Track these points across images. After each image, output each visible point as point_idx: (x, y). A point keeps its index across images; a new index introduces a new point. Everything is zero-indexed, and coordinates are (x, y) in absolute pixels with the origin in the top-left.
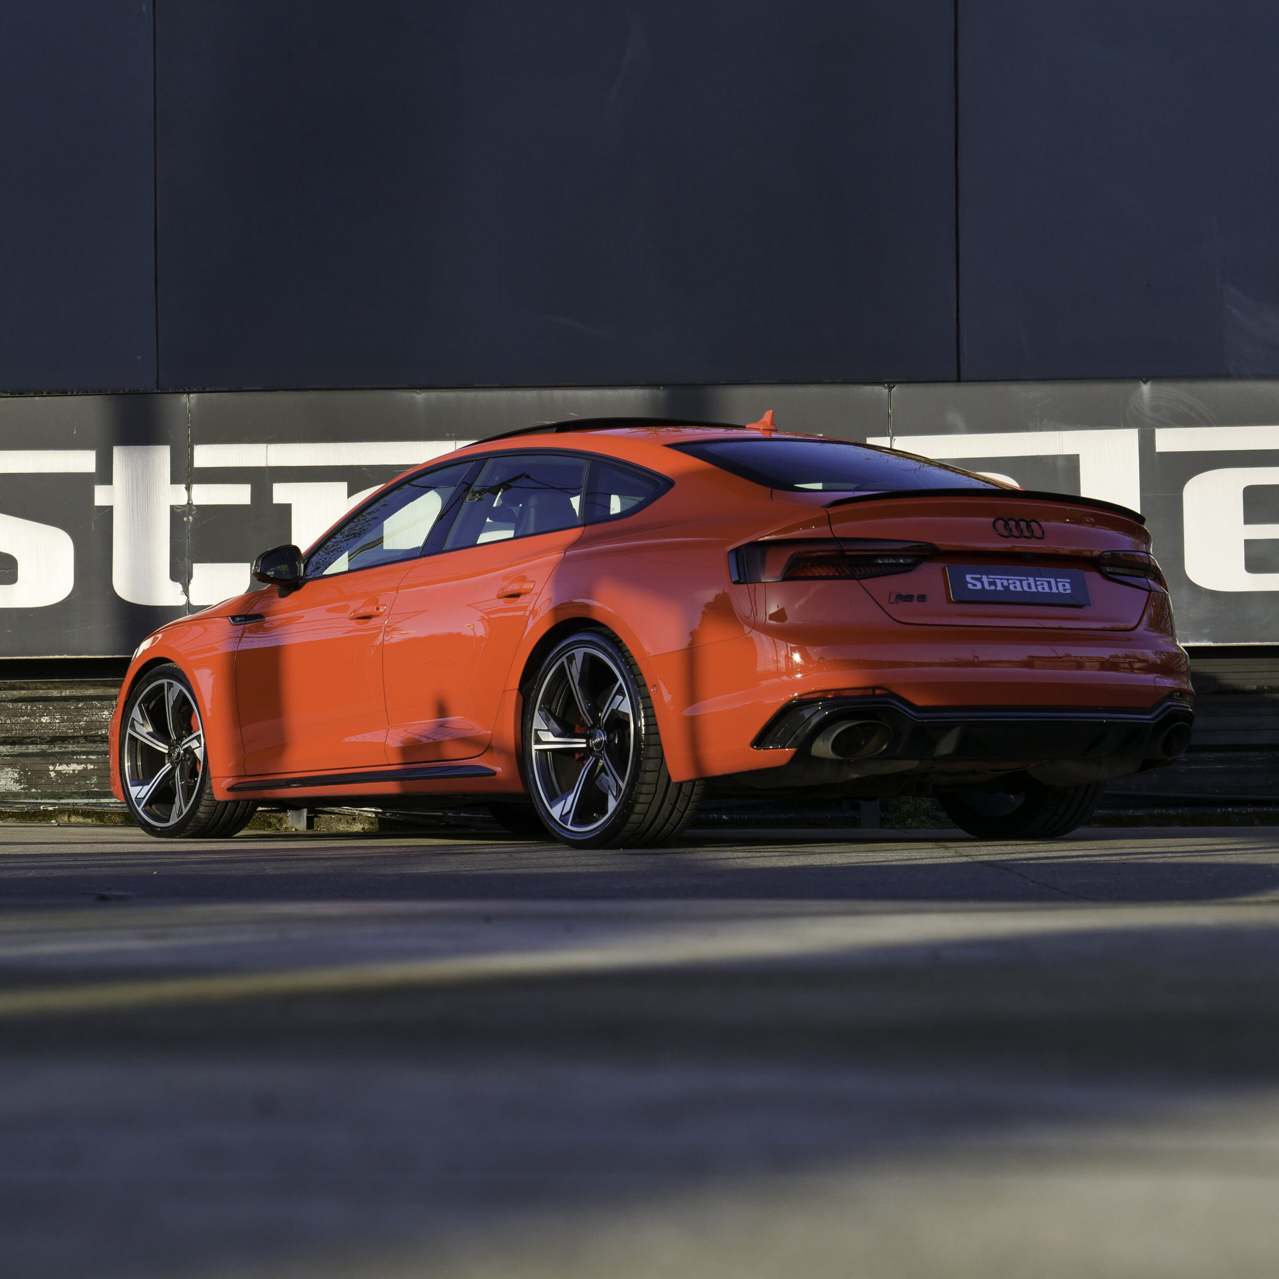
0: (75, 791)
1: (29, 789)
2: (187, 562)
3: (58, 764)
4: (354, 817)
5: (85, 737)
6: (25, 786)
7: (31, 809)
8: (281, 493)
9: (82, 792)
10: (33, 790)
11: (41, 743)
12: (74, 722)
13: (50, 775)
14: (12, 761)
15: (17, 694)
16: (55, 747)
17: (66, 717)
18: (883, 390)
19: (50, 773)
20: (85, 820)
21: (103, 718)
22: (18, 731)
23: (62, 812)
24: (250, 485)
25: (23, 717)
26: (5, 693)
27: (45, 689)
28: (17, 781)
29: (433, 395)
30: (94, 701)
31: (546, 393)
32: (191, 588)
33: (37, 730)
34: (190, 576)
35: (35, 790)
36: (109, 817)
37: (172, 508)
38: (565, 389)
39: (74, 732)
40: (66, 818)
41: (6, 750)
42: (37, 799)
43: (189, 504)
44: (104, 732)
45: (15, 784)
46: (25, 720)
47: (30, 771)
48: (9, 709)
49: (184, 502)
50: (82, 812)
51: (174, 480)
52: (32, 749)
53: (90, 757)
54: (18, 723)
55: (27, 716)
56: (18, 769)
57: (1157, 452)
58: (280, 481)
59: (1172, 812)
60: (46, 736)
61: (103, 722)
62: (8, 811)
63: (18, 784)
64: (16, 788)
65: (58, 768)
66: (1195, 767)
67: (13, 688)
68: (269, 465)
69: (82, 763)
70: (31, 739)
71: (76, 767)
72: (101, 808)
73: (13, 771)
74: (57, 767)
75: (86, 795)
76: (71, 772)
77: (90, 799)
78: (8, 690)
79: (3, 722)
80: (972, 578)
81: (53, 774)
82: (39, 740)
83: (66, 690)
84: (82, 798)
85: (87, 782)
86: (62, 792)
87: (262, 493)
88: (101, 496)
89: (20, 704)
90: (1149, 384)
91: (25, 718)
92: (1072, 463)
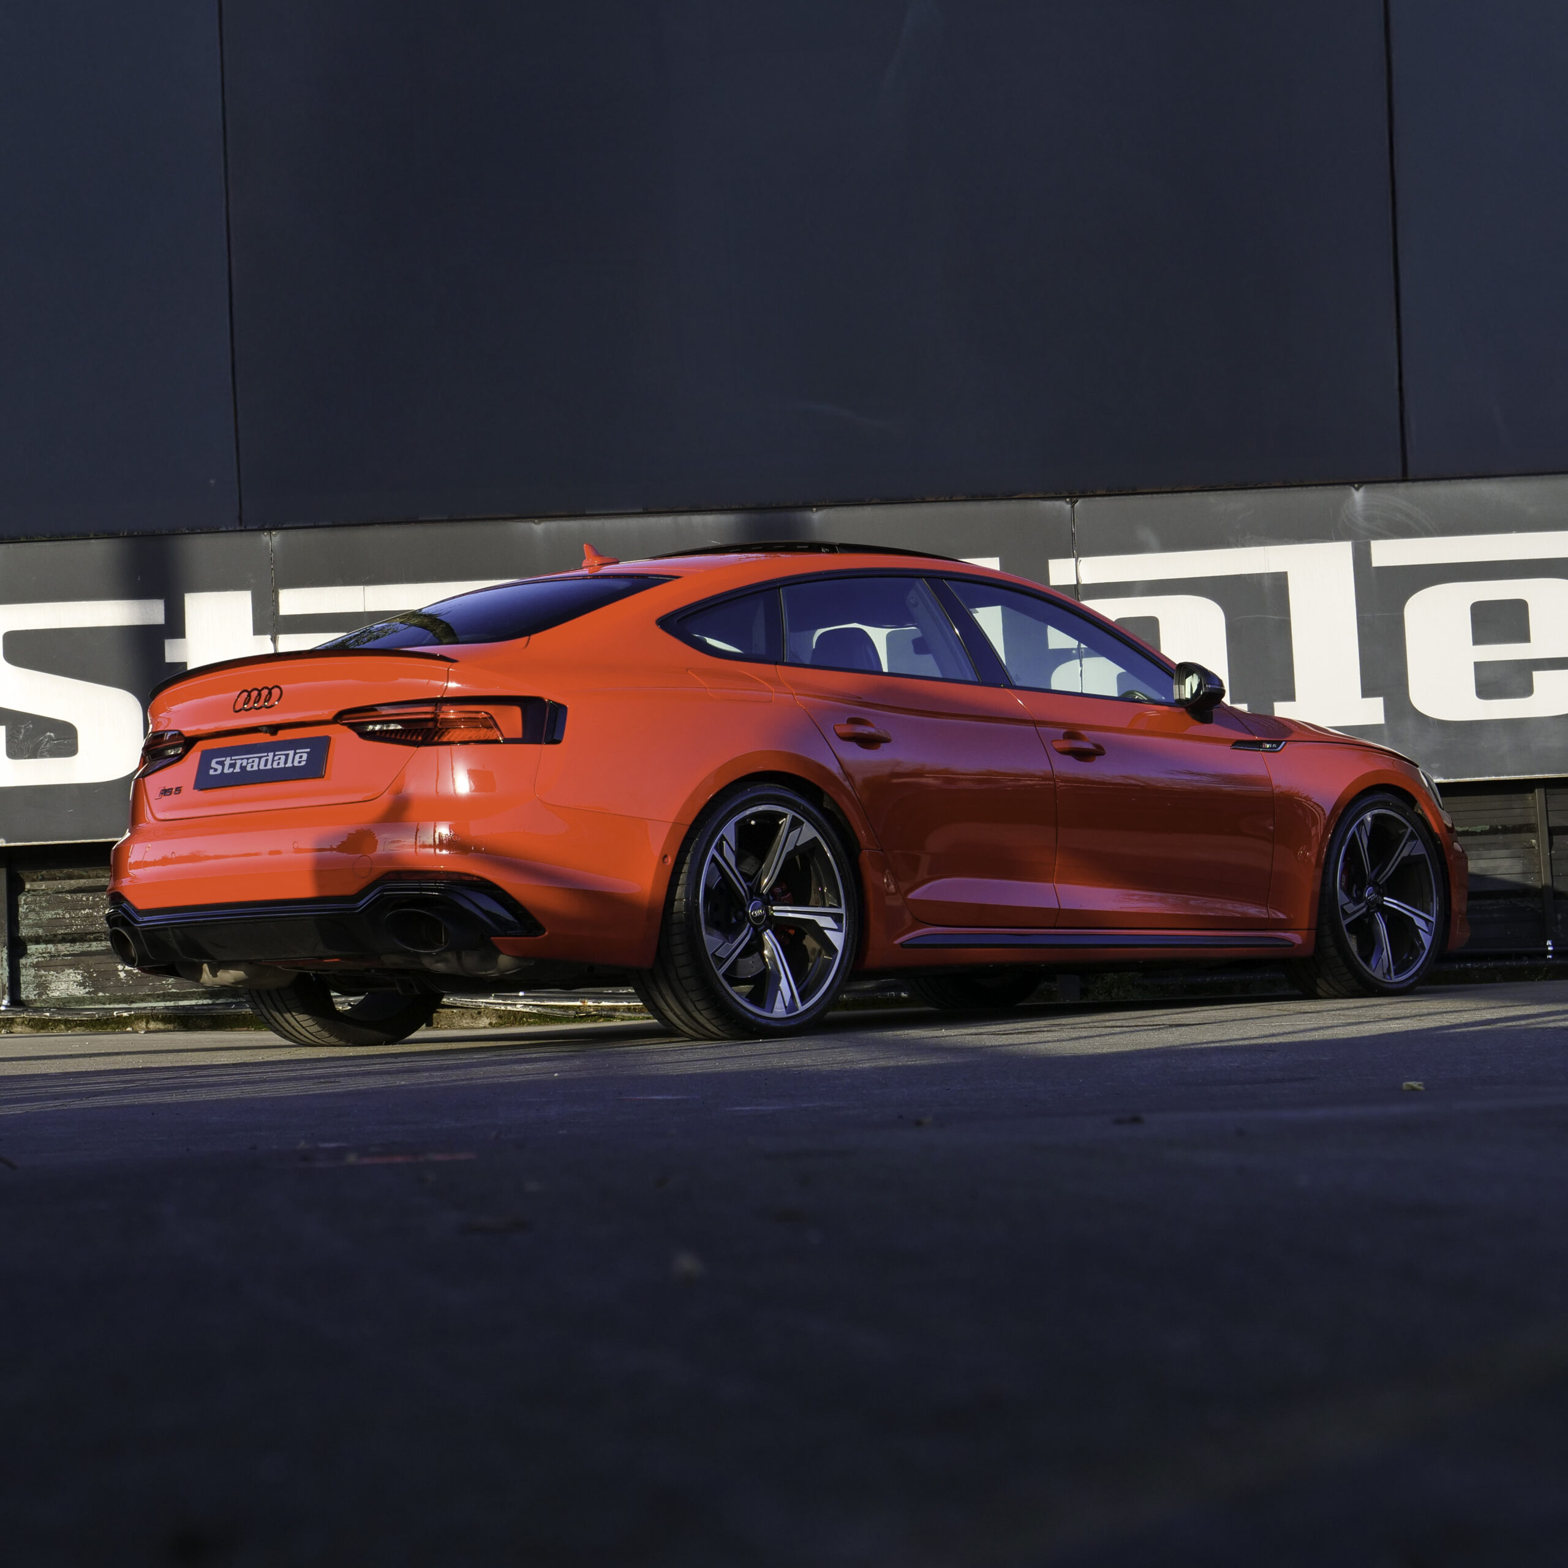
0: (150, 993)
1: (95, 992)
4: (479, 1010)
6: (91, 990)
7: (103, 1016)
9: (158, 994)
10: (100, 994)
11: (106, 940)
13: (119, 975)
14: (75, 961)
15: (75, 883)
18: (1064, 506)
19: (119, 973)
20: (166, 1026)
22: (79, 927)
23: (139, 1017)
25: (84, 909)
26: (60, 884)
28: (80, 984)
29: (553, 525)
31: (683, 519)
33: (101, 924)
35: (103, 994)
36: (195, 1022)
38: (705, 514)
40: (143, 1025)
41: (66, 948)
42: (104, 1004)
45: (78, 987)
46: (87, 913)
47: (96, 972)
48: (68, 901)
49: (269, 651)
50: (162, 1017)
51: (258, 630)
52: (93, 946)
54: (79, 917)
55: (89, 909)
56: (81, 970)
57: (1374, 567)
62: (76, 1019)
63: (82, 988)
64: (80, 992)
65: (128, 967)
67: (70, 877)
68: (367, 610)
70: (94, 935)
72: (185, 1012)
73: (75, 973)
75: (162, 997)
77: (166, 1001)
78: (65, 879)
79: (61, 917)
81: (122, 975)
82: (103, 936)
84: (157, 1001)
85: (164, 982)
86: (134, 995)
88: (173, 651)
89: (80, 895)
90: (1362, 490)
91: (87, 911)
92: (1280, 580)
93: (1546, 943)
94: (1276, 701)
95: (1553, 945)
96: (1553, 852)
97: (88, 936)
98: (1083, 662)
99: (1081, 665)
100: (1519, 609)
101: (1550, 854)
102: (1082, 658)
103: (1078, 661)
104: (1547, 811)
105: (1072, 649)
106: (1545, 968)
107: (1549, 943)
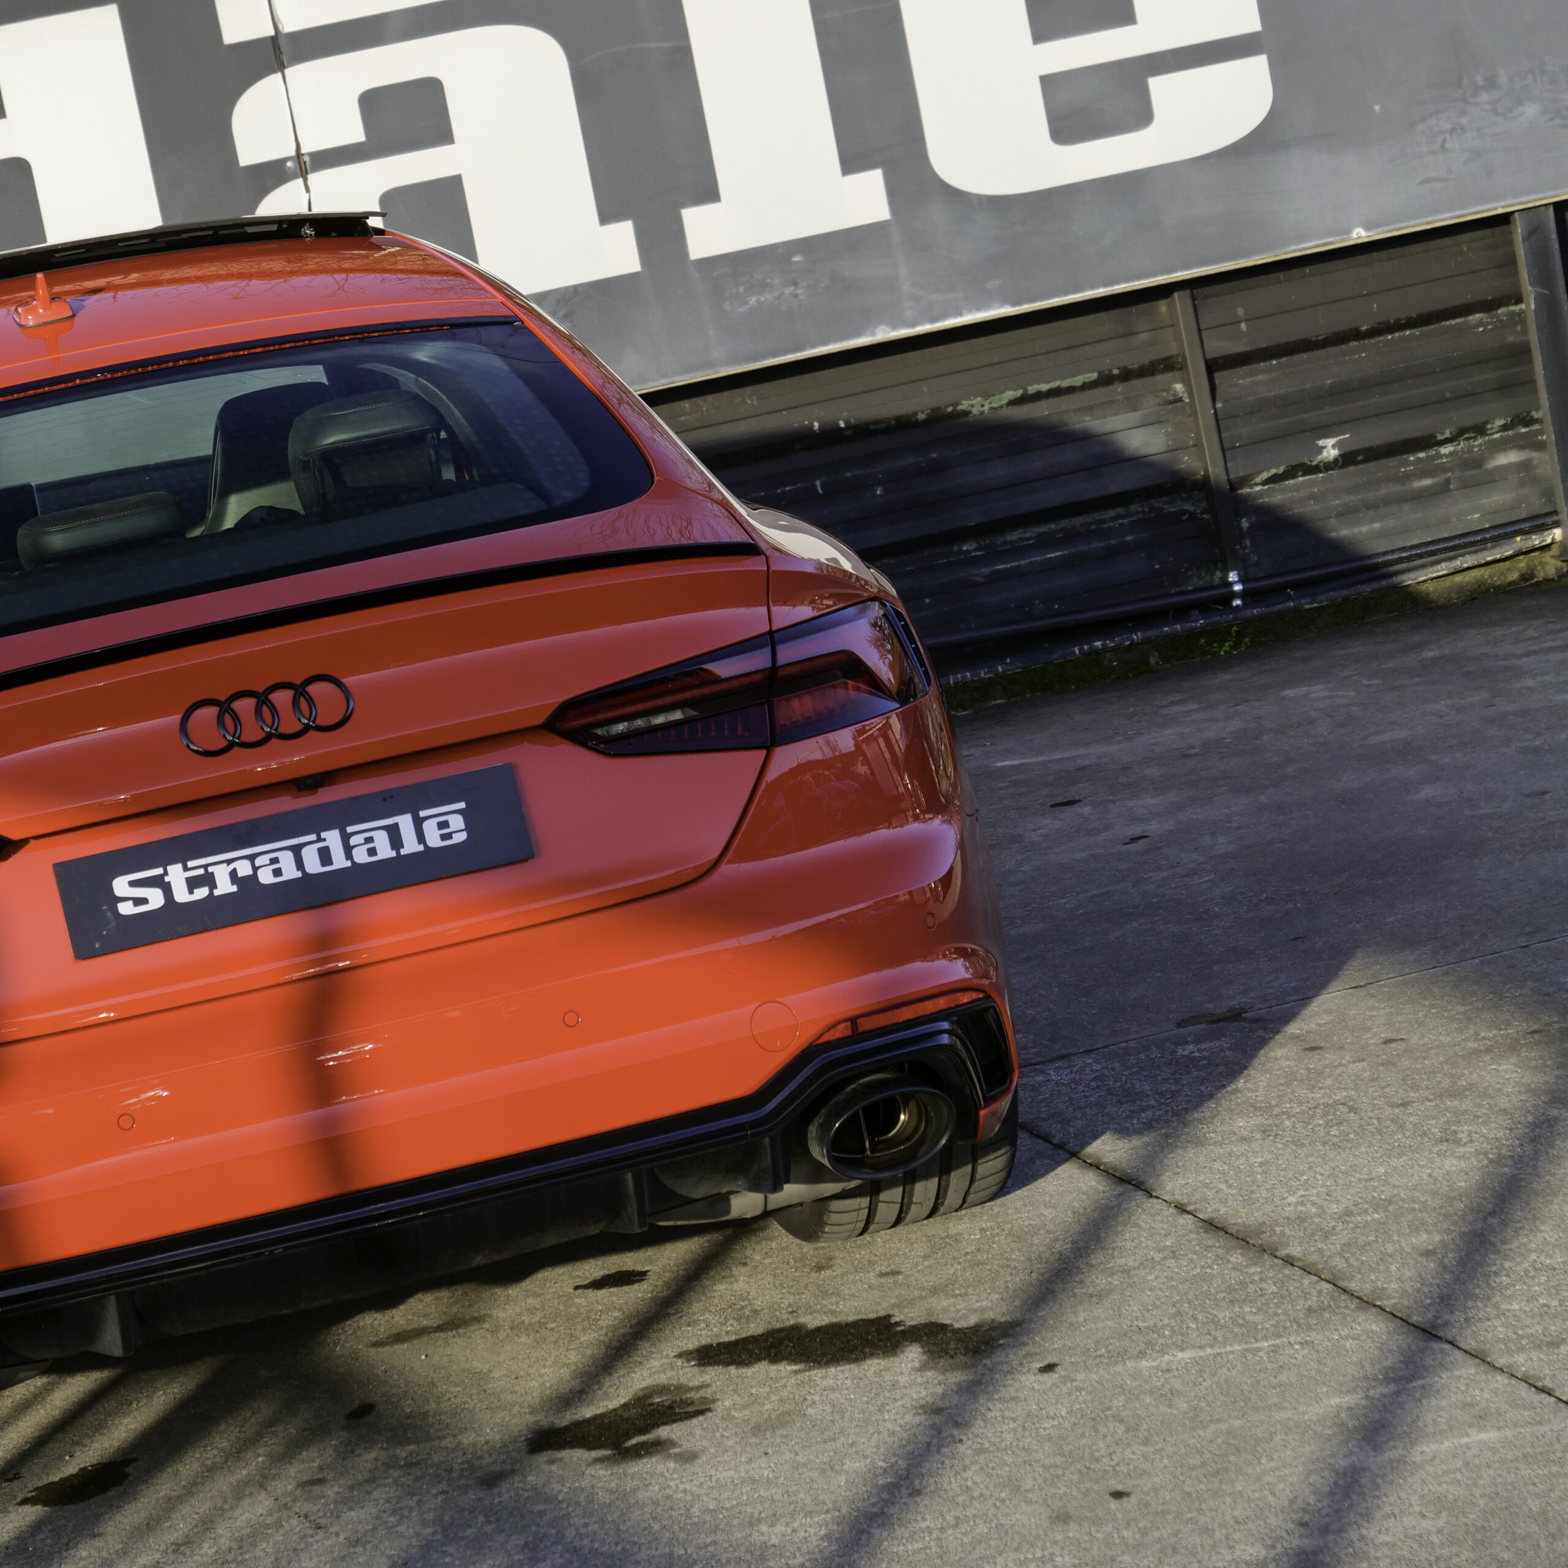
59: (986, 673)
66: (1004, 566)
93: (1227, 576)
94: (685, 206)
95: (1241, 581)
96: (1219, 405)
98: (309, 183)
99: (308, 190)
101: (1215, 412)
102: (307, 173)
103: (300, 181)
104: (1200, 331)
105: (284, 160)
106: (1235, 628)
107: (1233, 576)
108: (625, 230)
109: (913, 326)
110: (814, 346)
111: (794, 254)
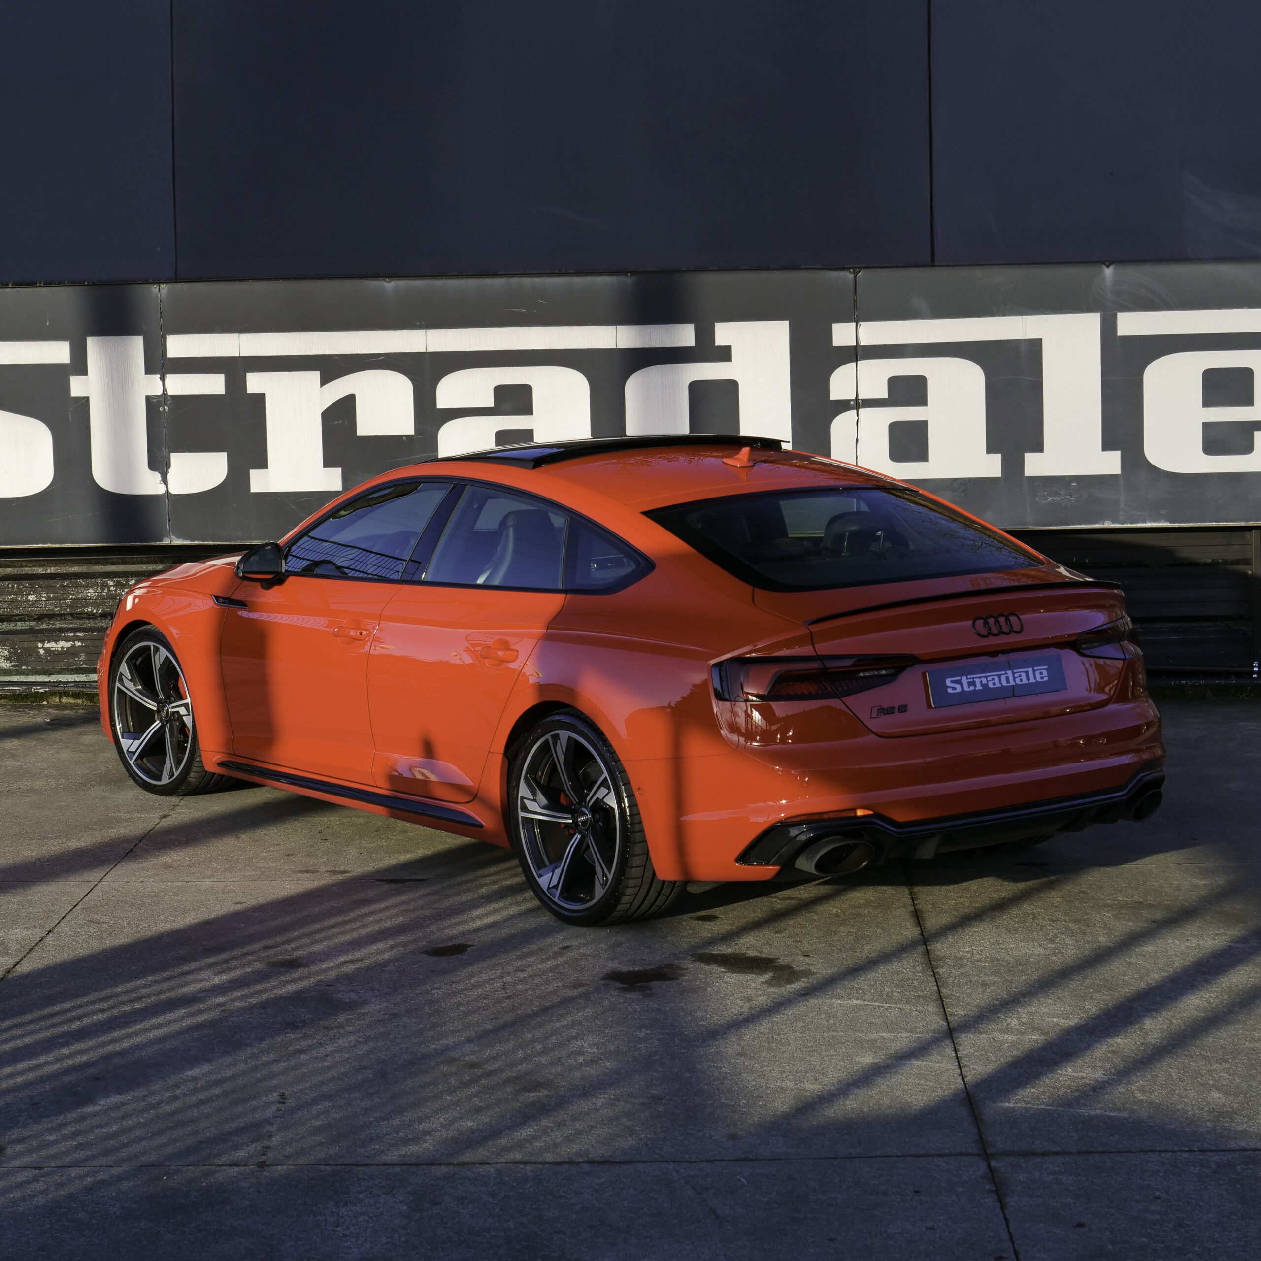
0: (64, 667)
1: (19, 666)
2: (164, 451)
3: (46, 642)
5: (72, 615)
6: (16, 664)
7: (23, 692)
8: (255, 383)
9: (72, 669)
10: (24, 668)
11: (29, 620)
12: (60, 600)
13: (39, 652)
14: (3, 639)
16: (42, 624)
17: (52, 595)
18: (848, 276)
19: (39, 650)
20: (76, 701)
21: (88, 596)
22: (6, 609)
23: (53, 694)
24: (223, 375)
25: (10, 595)
27: (30, 567)
28: (7, 659)
29: (402, 283)
30: (79, 579)
31: (515, 281)
32: (170, 477)
33: (24, 608)
34: (168, 465)
37: (148, 398)
38: (533, 277)
39: (61, 610)
40: (57, 700)
42: (27, 675)
43: (165, 394)
44: (90, 610)
45: (5, 661)
46: (13, 598)
47: (20, 648)
49: (159, 391)
50: (72, 693)
51: (149, 371)
52: (20, 626)
53: (78, 634)
54: (6, 602)
55: (14, 595)
56: (8, 646)
57: (1119, 336)
58: (253, 372)
60: (33, 614)
61: (89, 600)
62: (1, 693)
63: (9, 661)
64: (7, 665)
65: (47, 645)
68: (242, 354)
69: (70, 641)
70: (19, 617)
71: (62, 644)
72: (91, 690)
73: (3, 649)
74: (45, 645)
75: (74, 672)
76: (60, 649)
77: (77, 676)
80: (952, 682)
81: (42, 651)
82: (26, 618)
83: (51, 567)
84: (72, 674)
85: (76, 659)
86: (52, 669)
87: (236, 383)
88: (77, 387)
89: (7, 583)
90: (1112, 268)
91: (13, 596)
92: (1035, 347)
93: (1253, 663)
94: (1027, 452)
95: (1258, 667)
97: (14, 618)
99: (858, 415)
100: (1246, 375)
103: (855, 411)
105: (850, 401)
106: (1250, 688)
107: (1255, 664)
108: (997, 458)
109: (1122, 524)
110: (1074, 525)
111: (1073, 482)
